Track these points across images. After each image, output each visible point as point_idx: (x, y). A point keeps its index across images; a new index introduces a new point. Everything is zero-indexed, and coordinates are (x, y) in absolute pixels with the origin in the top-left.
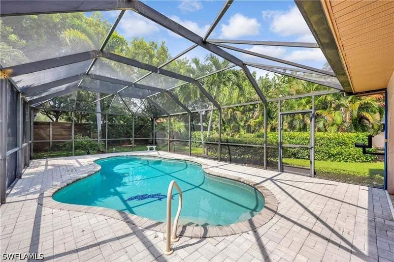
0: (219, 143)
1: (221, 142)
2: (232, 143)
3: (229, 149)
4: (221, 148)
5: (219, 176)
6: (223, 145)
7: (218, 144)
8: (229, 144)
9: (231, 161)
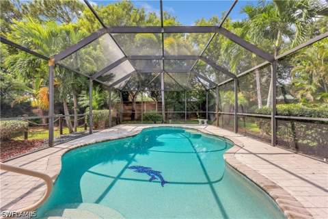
0: (272, 116)
1: (277, 115)
2: (296, 115)
3: (293, 128)
4: (276, 125)
5: (236, 169)
6: (281, 119)
7: (270, 118)
8: (292, 117)
9: (297, 148)
